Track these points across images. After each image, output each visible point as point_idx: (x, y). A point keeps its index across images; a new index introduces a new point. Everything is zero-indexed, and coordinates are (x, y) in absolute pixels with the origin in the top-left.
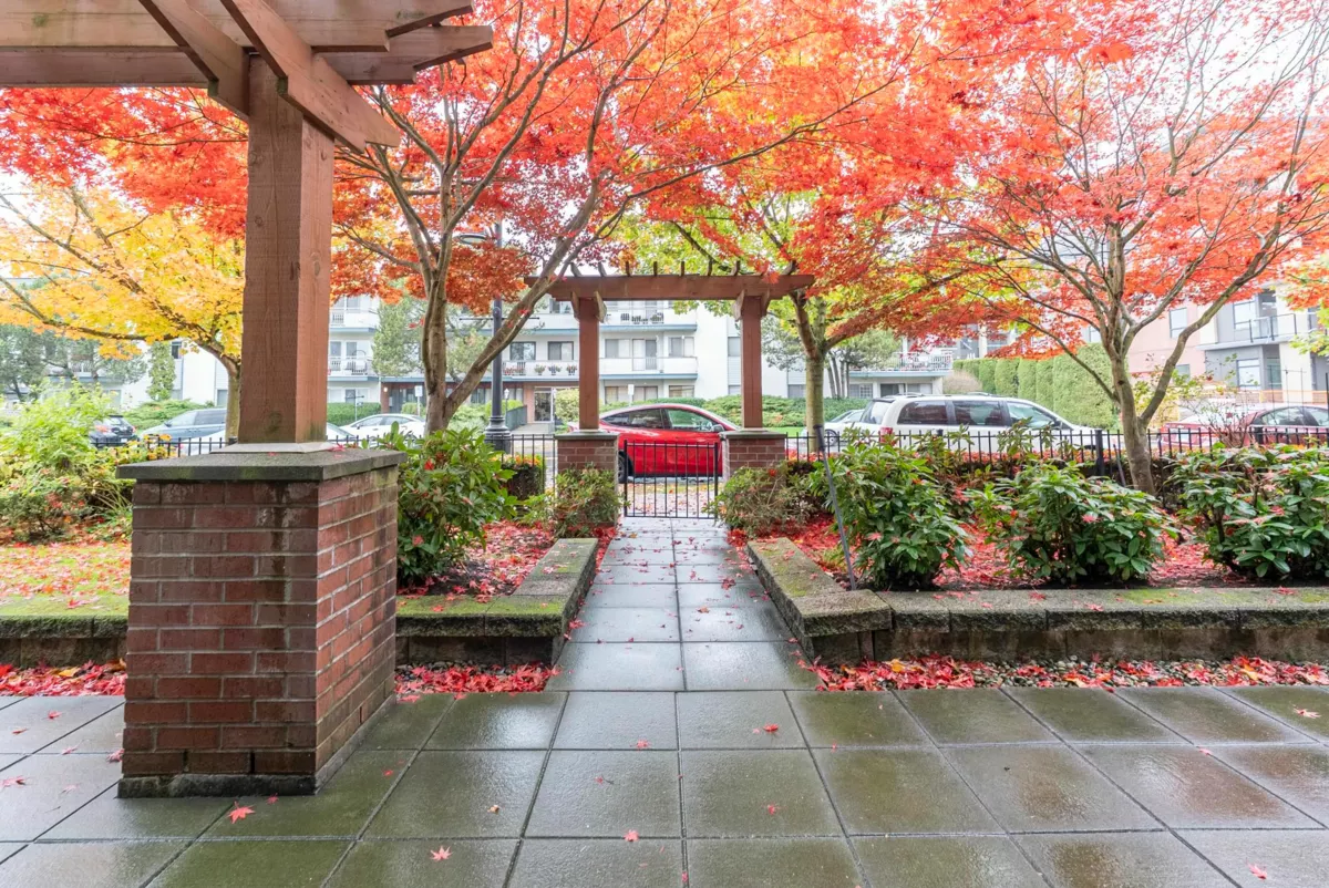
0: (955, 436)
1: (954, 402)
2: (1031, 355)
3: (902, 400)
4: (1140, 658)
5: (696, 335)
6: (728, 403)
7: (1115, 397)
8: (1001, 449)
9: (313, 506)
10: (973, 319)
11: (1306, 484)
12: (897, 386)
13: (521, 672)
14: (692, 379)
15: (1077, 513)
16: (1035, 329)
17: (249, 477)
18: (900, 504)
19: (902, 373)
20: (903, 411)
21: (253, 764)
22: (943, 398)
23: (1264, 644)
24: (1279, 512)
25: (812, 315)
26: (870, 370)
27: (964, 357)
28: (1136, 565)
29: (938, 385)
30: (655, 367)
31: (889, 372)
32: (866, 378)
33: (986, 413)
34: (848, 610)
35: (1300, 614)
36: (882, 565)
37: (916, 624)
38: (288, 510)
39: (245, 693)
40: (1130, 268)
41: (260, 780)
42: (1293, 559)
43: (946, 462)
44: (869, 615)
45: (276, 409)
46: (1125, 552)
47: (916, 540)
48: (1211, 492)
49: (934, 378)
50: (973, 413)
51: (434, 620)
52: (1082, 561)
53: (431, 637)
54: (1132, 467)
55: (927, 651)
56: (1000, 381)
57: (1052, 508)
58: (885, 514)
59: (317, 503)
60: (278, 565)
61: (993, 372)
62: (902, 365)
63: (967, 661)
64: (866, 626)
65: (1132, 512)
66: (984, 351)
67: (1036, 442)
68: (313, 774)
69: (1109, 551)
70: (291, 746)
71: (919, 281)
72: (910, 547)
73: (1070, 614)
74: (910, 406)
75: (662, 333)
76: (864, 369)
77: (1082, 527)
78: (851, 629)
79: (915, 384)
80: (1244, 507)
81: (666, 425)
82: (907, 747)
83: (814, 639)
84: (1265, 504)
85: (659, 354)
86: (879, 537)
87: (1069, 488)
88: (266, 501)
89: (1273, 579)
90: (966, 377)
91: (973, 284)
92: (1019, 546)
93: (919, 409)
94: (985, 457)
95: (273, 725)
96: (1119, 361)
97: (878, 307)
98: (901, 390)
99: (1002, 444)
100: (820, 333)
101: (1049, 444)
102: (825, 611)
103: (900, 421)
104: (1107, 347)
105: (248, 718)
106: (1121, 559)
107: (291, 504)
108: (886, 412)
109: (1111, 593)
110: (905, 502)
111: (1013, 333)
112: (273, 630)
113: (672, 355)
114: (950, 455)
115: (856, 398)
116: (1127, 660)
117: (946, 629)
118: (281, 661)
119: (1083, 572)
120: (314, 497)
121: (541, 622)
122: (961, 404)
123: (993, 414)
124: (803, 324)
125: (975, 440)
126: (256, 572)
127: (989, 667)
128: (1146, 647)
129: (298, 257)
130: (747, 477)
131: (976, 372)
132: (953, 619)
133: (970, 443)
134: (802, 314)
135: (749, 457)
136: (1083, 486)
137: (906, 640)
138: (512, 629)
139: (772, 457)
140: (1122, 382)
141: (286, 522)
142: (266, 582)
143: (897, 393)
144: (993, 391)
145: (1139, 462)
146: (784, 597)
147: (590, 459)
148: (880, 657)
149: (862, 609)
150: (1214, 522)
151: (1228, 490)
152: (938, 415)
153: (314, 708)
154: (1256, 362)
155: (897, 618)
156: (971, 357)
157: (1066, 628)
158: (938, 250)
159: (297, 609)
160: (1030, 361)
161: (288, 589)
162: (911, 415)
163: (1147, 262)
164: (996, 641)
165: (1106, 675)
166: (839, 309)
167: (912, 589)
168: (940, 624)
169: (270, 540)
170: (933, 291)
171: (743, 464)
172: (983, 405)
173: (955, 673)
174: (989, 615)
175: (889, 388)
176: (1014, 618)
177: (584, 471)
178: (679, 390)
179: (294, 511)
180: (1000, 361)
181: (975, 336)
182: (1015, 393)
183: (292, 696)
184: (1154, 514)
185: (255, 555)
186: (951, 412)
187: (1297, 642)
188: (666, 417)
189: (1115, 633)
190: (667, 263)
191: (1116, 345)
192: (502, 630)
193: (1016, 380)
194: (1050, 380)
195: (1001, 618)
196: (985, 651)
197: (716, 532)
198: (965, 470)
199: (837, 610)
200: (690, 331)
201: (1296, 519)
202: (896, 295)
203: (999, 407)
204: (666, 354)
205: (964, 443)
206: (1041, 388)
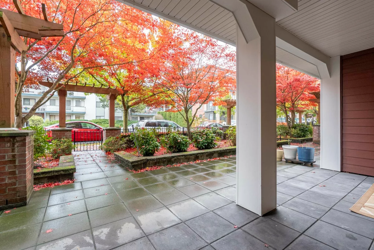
0: (158, 129)
1: (158, 122)
2: (174, 111)
3: (146, 121)
4: (184, 162)
5: (85, 100)
6: (96, 121)
7: (186, 121)
8: (166, 131)
9: (24, 142)
10: (162, 104)
11: (207, 134)
12: (144, 117)
13: (66, 181)
14: (84, 114)
15: (177, 140)
16: (174, 107)
17: (5, 135)
18: (148, 140)
19: (145, 114)
20: (146, 124)
21: (7, 202)
22: (155, 120)
23: (200, 158)
24: (204, 139)
25: (125, 99)
26: (137, 113)
27: (160, 111)
28: (185, 148)
29: (154, 117)
30: (70, 110)
31: (142, 114)
32: (136, 115)
33: (164, 124)
34: (139, 159)
35: (204, 153)
36: (145, 152)
37: (151, 160)
38: (17, 143)
39: (4, 187)
40: (189, 96)
41: (9, 206)
42: (205, 146)
43: (156, 134)
44: (143, 160)
45: (4, 119)
46: (184, 146)
47: (151, 146)
48: (196, 136)
49: (153, 116)
50: (162, 124)
51: (38, 173)
52: (178, 149)
53: (37, 178)
54: (188, 134)
55: (153, 165)
56: (167, 117)
57: (174, 140)
58: (145, 142)
59: (25, 141)
60: (14, 156)
61: (166, 115)
62: (146, 112)
63: (159, 166)
64: (142, 162)
65: (185, 139)
66: (164, 110)
67: (173, 130)
68: (26, 201)
69: (181, 146)
70: (19, 196)
71: (151, 94)
72: (150, 148)
73: (175, 156)
74: (148, 122)
75: (73, 99)
76: (136, 113)
77: (178, 143)
78: (139, 163)
79: (148, 117)
80: (200, 138)
81: (81, 127)
82: (150, 177)
83: (133, 166)
84: (202, 138)
85: (72, 105)
86: (144, 147)
87: (176, 136)
88: (9, 141)
89: (203, 149)
90: (160, 116)
91: (162, 96)
92: (168, 147)
93: (150, 123)
94: (163, 133)
95: (13, 193)
96: (187, 114)
97: (142, 99)
98: (145, 119)
99: (167, 130)
100: (127, 104)
101: (175, 130)
102: (135, 160)
103: (146, 126)
104: (185, 111)
105: (5, 192)
106: (183, 147)
107: (17, 142)
108: (142, 124)
109: (181, 153)
110: (149, 140)
111: (170, 107)
112: (12, 171)
113: (76, 106)
114: (157, 133)
115: (134, 120)
116: (182, 162)
117: (156, 161)
118: (15, 178)
119: (178, 150)
120: (25, 140)
121: (70, 170)
122: (159, 122)
123: (166, 124)
124: (123, 102)
125: (162, 129)
126: (6, 158)
127: (163, 166)
128: (185, 160)
129: (10, 81)
130: (112, 139)
131: (162, 115)
132: (157, 159)
133: (161, 130)
134: (123, 99)
135: (111, 134)
136: (179, 136)
137: (149, 164)
138: (62, 173)
139: (117, 134)
140: (187, 118)
141: (16, 146)
142: (10, 160)
143: (144, 119)
144: (166, 119)
145: (189, 133)
146: (125, 160)
147: (63, 136)
148: (144, 167)
149: (142, 159)
150: (196, 141)
151: (198, 136)
152: (154, 125)
153: (26, 187)
154: (212, 115)
155: (148, 160)
156: (162, 111)
157: (174, 158)
158: (156, 87)
159: (20, 165)
160: (174, 113)
161: (17, 162)
162: (148, 125)
163: (193, 95)
164: (164, 162)
165: (179, 165)
166: (133, 99)
167: (150, 156)
168: (155, 160)
169: (11, 151)
170: (154, 96)
171: (110, 136)
172: (163, 122)
173: (157, 168)
174: (163, 158)
175: (142, 118)
176: (167, 158)
177: (62, 139)
178: (79, 117)
179: (18, 143)
180: (168, 112)
181: (163, 107)
182: (170, 120)
183: (19, 185)
184: (188, 140)
185: (6, 154)
186: (157, 124)
187: (204, 157)
188: (81, 125)
189: (181, 158)
190: (82, 80)
191: (187, 111)
192: (59, 173)
193: (171, 117)
194: (177, 117)
195: (165, 158)
196: (162, 164)
197: (102, 153)
198: (159, 135)
199: (137, 160)
200: (83, 99)
201: (206, 140)
202: (146, 96)
203: (167, 123)
204: (74, 105)
205: (159, 130)
206: (175, 119)
